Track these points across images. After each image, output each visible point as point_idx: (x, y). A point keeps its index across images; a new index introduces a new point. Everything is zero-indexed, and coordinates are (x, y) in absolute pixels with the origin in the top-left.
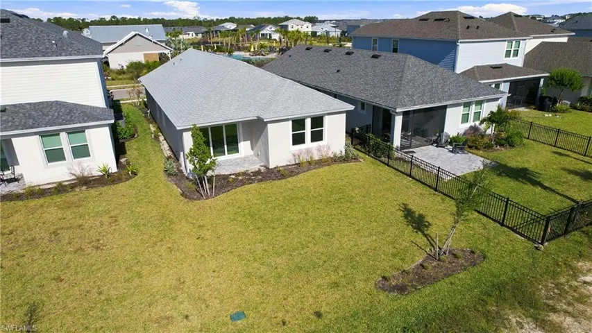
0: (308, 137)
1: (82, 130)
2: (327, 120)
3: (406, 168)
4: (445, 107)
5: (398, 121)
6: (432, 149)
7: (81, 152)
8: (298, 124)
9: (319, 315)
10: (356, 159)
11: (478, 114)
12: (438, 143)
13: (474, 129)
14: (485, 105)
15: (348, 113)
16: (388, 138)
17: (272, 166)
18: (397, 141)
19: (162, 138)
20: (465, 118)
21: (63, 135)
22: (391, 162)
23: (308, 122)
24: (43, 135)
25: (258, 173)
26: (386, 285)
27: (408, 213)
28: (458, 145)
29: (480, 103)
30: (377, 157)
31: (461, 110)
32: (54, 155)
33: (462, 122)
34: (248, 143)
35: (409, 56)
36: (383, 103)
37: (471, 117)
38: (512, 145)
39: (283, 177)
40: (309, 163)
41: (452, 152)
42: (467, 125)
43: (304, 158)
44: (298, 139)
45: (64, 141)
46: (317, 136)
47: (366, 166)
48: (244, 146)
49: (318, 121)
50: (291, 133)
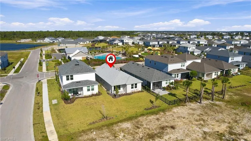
0: (134, 87)
1: (94, 86)
2: (138, 84)
3: (152, 94)
4: (162, 81)
5: (152, 84)
6: (159, 90)
7: (93, 89)
8: (132, 85)
9: (136, 112)
10: (143, 91)
11: (169, 82)
12: (160, 88)
13: (168, 85)
14: (171, 80)
15: (142, 83)
16: (150, 87)
17: (127, 93)
18: (152, 88)
19: (102, 86)
20: (167, 83)
21: (91, 86)
22: (150, 92)
23: (134, 85)
24: (87, 87)
25: (125, 94)
26: (146, 109)
27: (151, 101)
28: (164, 89)
29: (170, 80)
30: (148, 91)
31: (165, 82)
32: (89, 90)
33: (166, 84)
34: (122, 88)
35: (155, 70)
36: (149, 81)
37: (168, 83)
38: (175, 89)
39: (130, 95)
40: (134, 92)
41: (163, 90)
42: (167, 85)
43: (134, 91)
44: (132, 88)
45: (91, 88)
46: (136, 87)
47: (145, 93)
48: (122, 89)
49: (136, 84)
50: (131, 87)
